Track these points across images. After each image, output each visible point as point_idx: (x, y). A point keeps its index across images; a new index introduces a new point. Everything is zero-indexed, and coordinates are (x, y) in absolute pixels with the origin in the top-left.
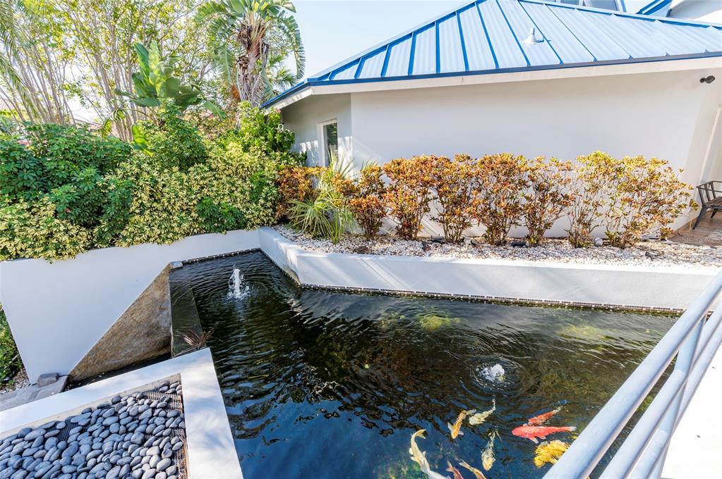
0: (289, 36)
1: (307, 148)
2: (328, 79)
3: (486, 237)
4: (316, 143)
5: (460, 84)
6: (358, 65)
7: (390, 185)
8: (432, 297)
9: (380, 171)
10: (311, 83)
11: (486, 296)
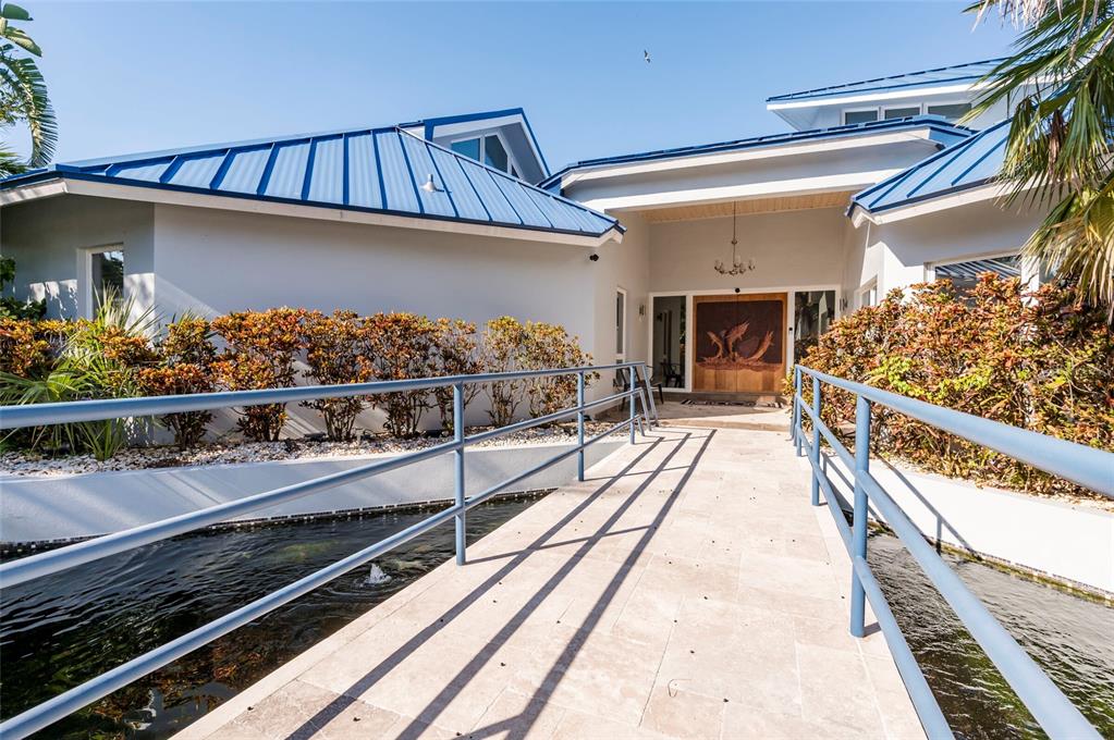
0: (20, 90)
1: (48, 294)
2: (104, 174)
3: (389, 427)
4: (72, 284)
5: (339, 220)
6: (169, 165)
7: (226, 349)
8: (301, 522)
9: (207, 328)
10: (62, 172)
11: (384, 506)
